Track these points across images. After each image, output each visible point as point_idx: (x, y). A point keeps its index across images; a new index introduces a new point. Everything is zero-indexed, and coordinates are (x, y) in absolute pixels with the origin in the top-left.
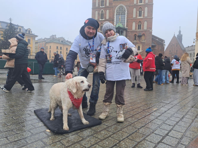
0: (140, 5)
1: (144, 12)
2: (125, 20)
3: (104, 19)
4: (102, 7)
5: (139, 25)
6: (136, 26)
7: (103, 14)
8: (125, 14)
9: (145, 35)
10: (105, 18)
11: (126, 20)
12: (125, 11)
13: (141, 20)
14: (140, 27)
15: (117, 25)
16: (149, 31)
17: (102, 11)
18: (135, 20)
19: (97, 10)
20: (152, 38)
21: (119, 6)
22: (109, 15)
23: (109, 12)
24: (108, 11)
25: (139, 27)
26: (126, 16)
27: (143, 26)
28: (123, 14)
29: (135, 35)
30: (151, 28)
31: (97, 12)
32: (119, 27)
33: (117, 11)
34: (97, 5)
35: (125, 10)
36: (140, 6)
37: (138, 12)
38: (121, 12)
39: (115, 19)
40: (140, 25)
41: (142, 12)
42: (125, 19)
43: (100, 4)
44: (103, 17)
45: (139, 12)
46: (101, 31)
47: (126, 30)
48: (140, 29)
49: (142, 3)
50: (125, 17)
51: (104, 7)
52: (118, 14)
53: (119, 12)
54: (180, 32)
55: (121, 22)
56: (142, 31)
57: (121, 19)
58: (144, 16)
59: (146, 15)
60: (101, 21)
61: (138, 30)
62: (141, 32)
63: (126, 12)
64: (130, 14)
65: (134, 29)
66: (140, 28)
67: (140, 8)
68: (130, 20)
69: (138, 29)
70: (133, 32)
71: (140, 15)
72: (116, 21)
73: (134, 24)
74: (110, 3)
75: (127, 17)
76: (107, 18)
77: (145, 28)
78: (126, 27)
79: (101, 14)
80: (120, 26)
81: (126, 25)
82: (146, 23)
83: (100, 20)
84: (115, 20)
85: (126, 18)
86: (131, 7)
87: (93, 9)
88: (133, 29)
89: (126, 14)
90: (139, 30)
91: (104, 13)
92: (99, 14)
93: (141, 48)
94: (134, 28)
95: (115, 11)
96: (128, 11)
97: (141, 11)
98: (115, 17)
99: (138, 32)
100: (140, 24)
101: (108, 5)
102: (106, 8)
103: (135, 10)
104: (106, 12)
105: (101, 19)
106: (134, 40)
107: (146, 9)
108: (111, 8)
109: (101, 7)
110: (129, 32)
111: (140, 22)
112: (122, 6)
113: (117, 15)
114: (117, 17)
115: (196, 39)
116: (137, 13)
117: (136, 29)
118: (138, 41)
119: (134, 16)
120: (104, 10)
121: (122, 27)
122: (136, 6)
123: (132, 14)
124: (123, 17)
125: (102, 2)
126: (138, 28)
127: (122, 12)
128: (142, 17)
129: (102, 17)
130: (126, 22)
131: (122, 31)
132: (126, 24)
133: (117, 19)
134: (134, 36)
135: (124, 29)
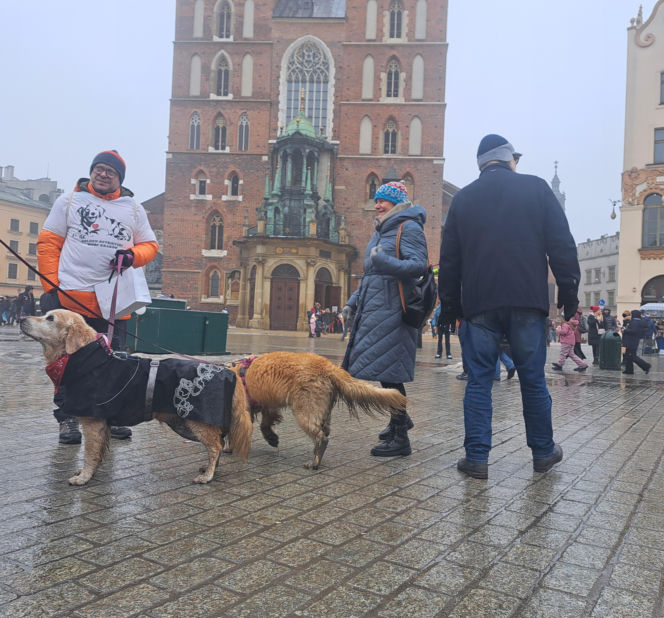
0: (392, 47)
1: (409, 79)
2: (325, 109)
3: (230, 97)
4: (224, 40)
5: (387, 135)
6: (377, 138)
7: (227, 72)
8: (326, 82)
10: (237, 92)
11: (331, 107)
12: (328, 69)
13: (395, 114)
14: (394, 140)
15: (290, 127)
16: (432, 160)
17: (223, 59)
18: (370, 109)
19: (195, 54)
20: (444, 193)
21: (300, 40)
22: (254, 79)
23: (255, 65)
24: (248, 63)
25: (390, 143)
26: (331, 90)
27: (406, 138)
28: (319, 82)
29: (373, 175)
30: (438, 151)
31: (197, 64)
32: (298, 133)
33: (292, 63)
34: (198, 32)
35: (326, 64)
36: (395, 53)
37: (384, 76)
38: (308, 71)
39: (283, 98)
40: (394, 134)
41: (403, 76)
42: (325, 100)
43: (214, 27)
44: (226, 87)
45: (390, 74)
46: (217, 148)
47: (331, 151)
48: (394, 152)
49: (399, 36)
50: (325, 92)
51: (231, 39)
52: (293, 78)
53: (301, 71)
54: (556, 182)
55: (310, 117)
56: (402, 160)
57: (311, 100)
58: (408, 97)
59: (417, 92)
60: (217, 101)
61: (385, 156)
62: (395, 167)
63: (333, 71)
64: (349, 80)
65: (369, 152)
66: (394, 146)
67: (394, 57)
68: (349, 110)
69: (386, 152)
70: (363, 161)
71: (393, 91)
72: (289, 108)
73: (366, 128)
74: (257, 27)
75: (336, 97)
76: (247, 91)
77: (415, 148)
78: (334, 138)
79: (220, 72)
80: (303, 132)
81: (334, 131)
82: (416, 127)
83: (213, 97)
84: (283, 105)
85: (331, 98)
86: (354, 49)
87: (178, 45)
88: (361, 152)
89: (332, 81)
90: (390, 156)
91: (231, 68)
92: (205, 69)
94: (365, 146)
95: (284, 64)
96: (339, 69)
97: (397, 74)
98: (283, 88)
99: (384, 163)
100: (391, 130)
101: (248, 32)
102: (241, 47)
103: (369, 65)
104: (240, 65)
105: (219, 94)
106: (366, 201)
107: (418, 64)
108: (261, 46)
109: (216, 39)
110: (345, 163)
111: (391, 118)
112: (314, 45)
113: (289, 81)
114: (289, 91)
115: (623, 200)
116: (377, 79)
117: (374, 148)
119: (367, 92)
120: (229, 53)
121: (313, 136)
122: (374, 49)
123: (359, 82)
124: (318, 92)
125: (224, 16)
126: (386, 146)
127: (315, 72)
128: (400, 100)
129: (219, 87)
130: (330, 116)
131: (311, 153)
132: (330, 125)
133: (289, 100)
134: (367, 181)
135: (323, 148)
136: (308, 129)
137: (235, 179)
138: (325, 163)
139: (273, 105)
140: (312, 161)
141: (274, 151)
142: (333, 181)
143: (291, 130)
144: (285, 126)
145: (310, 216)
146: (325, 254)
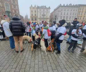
13: (15, 10)
16: (19, 14)
18: (13, 9)
20: (20, 16)
27: (17, 12)
28: (8, 6)
47: (11, 12)
49: (15, 4)
57: (8, 8)
59: (17, 8)
65: (14, 13)
71: (15, 8)
73: (13, 11)
76: (1, 6)
86: (11, 4)
89: (10, 6)
95: (5, 4)
98: (5, 6)
103: (12, 6)
107: (17, 6)
112: (7, 3)
130: (10, 9)
135: (10, 12)
136: (9, 11)
137: (2, 14)
138: (10, 13)
139: (4, 8)
140: (9, 13)
141: (6, 12)
142: (11, 14)
143: (7, 10)
144: (6, 10)
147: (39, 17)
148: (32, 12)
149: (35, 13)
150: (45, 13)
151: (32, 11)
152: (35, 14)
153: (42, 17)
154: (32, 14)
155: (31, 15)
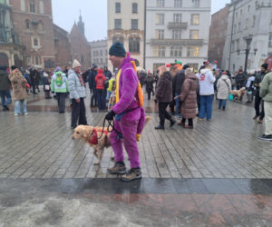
5: (31, 5)
6: (27, 6)
9: (43, 24)
16: (48, 17)
20: (53, 28)
25: (33, 8)
27: (38, 8)
29: (27, 20)
30: (50, 13)
40: (34, 5)
47: (10, 9)
48: (34, 12)
54: (80, 18)
56: (38, 15)
61: (31, 13)
65: (24, 11)
69: (31, 11)
70: (23, 14)
77: (42, 12)
78: (10, 4)
81: (9, 1)
82: (41, 4)
88: (22, 10)
93: (39, 43)
94: (23, 8)
99: (32, 16)
110: (16, 14)
118: (33, 31)
126: (31, 9)
134: (25, 22)
145: (8, 35)
146: (16, 49)
147: (151, 34)
148: (118, 11)
149: (135, 17)
150: (186, 18)
151: (118, 6)
152: (134, 22)
153: (168, 35)
154: (118, 22)
155: (113, 27)
